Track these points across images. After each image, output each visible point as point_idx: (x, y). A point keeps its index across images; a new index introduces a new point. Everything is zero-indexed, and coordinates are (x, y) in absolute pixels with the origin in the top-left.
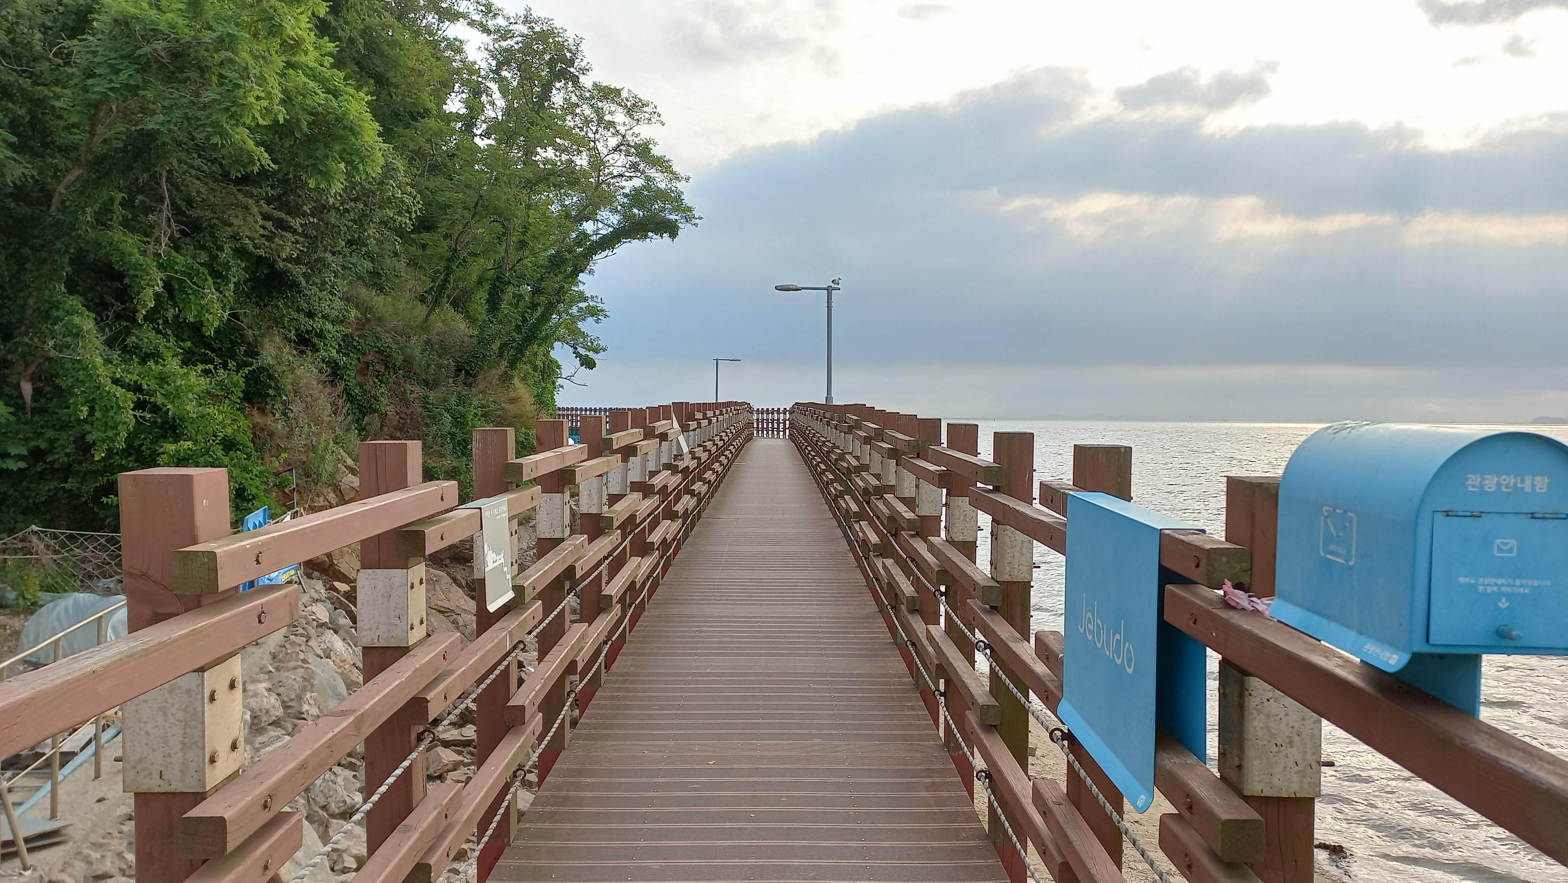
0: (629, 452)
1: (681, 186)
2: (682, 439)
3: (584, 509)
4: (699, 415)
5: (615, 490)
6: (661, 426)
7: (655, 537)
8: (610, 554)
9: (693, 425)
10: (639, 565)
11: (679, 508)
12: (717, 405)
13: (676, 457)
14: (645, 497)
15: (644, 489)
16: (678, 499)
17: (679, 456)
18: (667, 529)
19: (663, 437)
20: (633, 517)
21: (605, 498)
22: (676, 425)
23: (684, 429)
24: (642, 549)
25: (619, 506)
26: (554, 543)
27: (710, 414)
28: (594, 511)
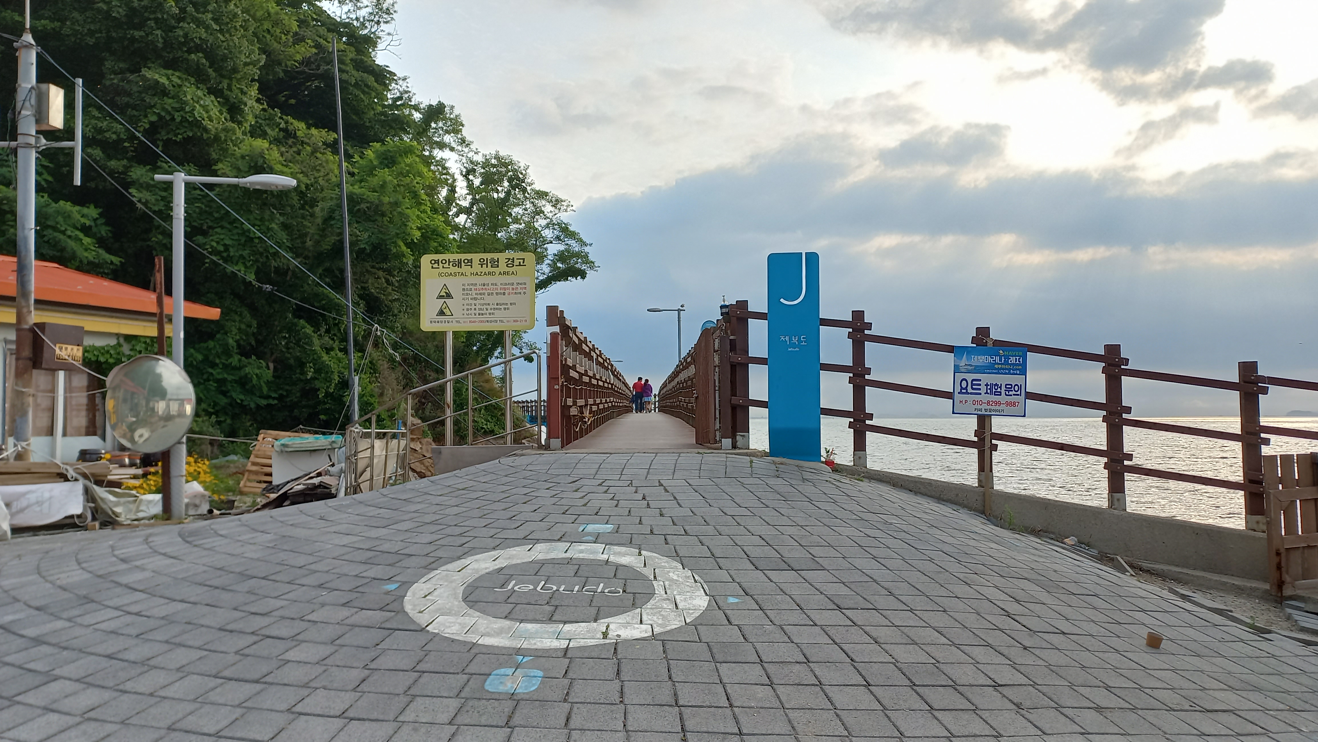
1: (587, 249)
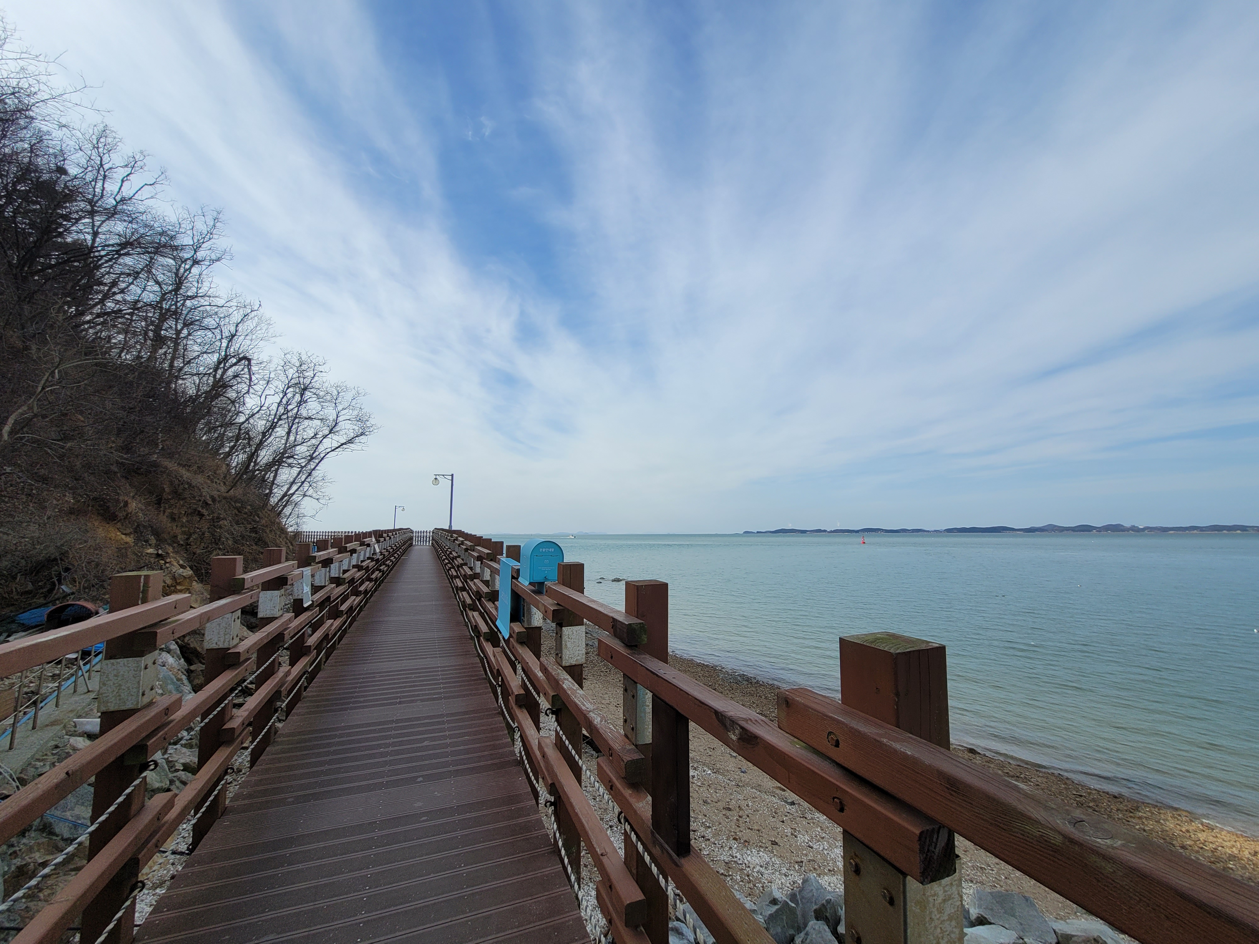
0: (353, 551)
2: (376, 546)
3: (333, 575)
4: (385, 535)
5: (346, 568)
6: (367, 540)
7: (362, 588)
8: (343, 593)
9: (382, 539)
10: (355, 600)
11: (373, 576)
12: (394, 530)
13: (373, 554)
14: (359, 571)
15: (359, 567)
16: (373, 573)
17: (375, 554)
18: (367, 585)
19: (368, 545)
20: (353, 579)
21: (341, 571)
22: (374, 539)
23: (378, 542)
24: (356, 593)
25: (346, 575)
26: (322, 587)
27: (390, 534)
28: (337, 576)
